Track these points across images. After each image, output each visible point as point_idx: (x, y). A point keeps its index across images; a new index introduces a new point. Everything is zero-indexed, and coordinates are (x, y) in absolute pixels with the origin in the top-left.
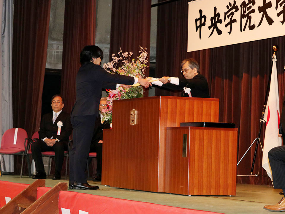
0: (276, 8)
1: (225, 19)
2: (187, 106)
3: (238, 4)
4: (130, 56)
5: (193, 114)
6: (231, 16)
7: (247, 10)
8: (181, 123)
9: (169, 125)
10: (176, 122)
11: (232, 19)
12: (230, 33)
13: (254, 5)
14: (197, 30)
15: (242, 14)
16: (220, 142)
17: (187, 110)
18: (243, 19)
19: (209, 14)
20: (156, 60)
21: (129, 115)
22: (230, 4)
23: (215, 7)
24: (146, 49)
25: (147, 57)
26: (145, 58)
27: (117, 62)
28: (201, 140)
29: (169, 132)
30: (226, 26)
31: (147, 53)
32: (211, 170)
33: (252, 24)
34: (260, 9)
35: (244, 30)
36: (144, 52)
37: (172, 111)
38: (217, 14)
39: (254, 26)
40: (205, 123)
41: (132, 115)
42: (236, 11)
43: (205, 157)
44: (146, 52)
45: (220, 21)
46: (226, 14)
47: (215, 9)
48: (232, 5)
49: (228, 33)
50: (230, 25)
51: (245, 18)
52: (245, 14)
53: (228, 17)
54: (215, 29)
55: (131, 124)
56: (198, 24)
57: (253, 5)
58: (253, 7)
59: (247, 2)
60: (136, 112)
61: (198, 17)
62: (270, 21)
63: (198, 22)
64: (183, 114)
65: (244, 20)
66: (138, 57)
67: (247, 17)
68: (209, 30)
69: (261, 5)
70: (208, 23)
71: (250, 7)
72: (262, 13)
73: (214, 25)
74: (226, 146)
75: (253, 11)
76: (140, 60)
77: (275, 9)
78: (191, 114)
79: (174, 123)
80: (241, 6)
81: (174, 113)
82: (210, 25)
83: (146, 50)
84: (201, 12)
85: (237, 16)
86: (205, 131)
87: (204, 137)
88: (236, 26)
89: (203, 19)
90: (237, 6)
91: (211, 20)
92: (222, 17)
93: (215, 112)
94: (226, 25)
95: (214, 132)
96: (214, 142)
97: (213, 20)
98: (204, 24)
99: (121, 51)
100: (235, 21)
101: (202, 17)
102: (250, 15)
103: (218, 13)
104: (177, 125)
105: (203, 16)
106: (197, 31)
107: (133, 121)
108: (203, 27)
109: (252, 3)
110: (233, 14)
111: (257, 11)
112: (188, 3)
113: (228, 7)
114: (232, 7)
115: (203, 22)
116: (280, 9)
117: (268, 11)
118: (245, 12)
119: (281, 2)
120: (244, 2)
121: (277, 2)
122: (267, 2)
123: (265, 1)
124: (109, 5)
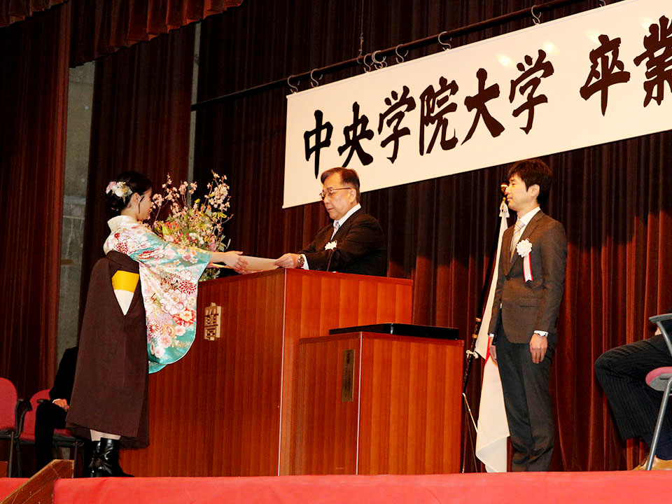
0: (512, 98)
1: (380, 130)
3: (415, 94)
4: (190, 191)
6: (397, 120)
7: (436, 106)
8: (330, 330)
9: (304, 334)
11: (399, 128)
12: (393, 159)
13: (454, 94)
14: (308, 158)
15: (425, 115)
17: (343, 303)
18: (427, 125)
19: (341, 119)
22: (394, 95)
23: (356, 103)
24: (226, 178)
25: (227, 198)
26: (223, 197)
30: (384, 144)
31: (228, 187)
33: (448, 137)
34: (470, 103)
35: (429, 151)
36: (221, 185)
38: (360, 118)
39: (454, 141)
40: (394, 325)
41: (208, 316)
42: (408, 110)
44: (225, 184)
45: (369, 135)
46: (382, 117)
47: (356, 107)
48: (399, 97)
49: (390, 161)
50: (392, 143)
51: (433, 123)
52: (432, 115)
53: (389, 123)
54: (355, 152)
55: (206, 338)
56: (312, 144)
57: (453, 93)
58: (452, 99)
59: (437, 88)
61: (312, 126)
62: (496, 128)
63: (313, 138)
64: (333, 309)
65: (430, 129)
66: (206, 196)
67: (437, 121)
68: (340, 155)
69: (474, 91)
70: (338, 139)
71: (446, 99)
72: (475, 111)
73: (352, 144)
75: (453, 107)
76: (212, 203)
77: (509, 100)
79: (315, 331)
80: (422, 97)
81: (313, 307)
82: (343, 143)
83: (225, 181)
84: (319, 115)
85: (412, 120)
86: (395, 343)
87: (391, 357)
88: (409, 144)
89: (324, 133)
90: (411, 98)
91: (344, 133)
92: (373, 125)
94: (383, 142)
95: (414, 347)
97: (351, 133)
98: (327, 143)
99: (170, 182)
100: (406, 131)
101: (322, 125)
102: (444, 117)
103: (364, 117)
105: (323, 123)
106: (308, 160)
107: (212, 330)
108: (323, 150)
109: (450, 90)
110: (400, 116)
111: (462, 107)
112: (287, 97)
113: (388, 101)
114: (398, 101)
115: (323, 138)
116: (521, 99)
117: (491, 105)
118: (431, 110)
119: (523, 83)
120: (431, 88)
121: (514, 84)
122: (488, 84)
123: (482, 84)
124: (87, 108)
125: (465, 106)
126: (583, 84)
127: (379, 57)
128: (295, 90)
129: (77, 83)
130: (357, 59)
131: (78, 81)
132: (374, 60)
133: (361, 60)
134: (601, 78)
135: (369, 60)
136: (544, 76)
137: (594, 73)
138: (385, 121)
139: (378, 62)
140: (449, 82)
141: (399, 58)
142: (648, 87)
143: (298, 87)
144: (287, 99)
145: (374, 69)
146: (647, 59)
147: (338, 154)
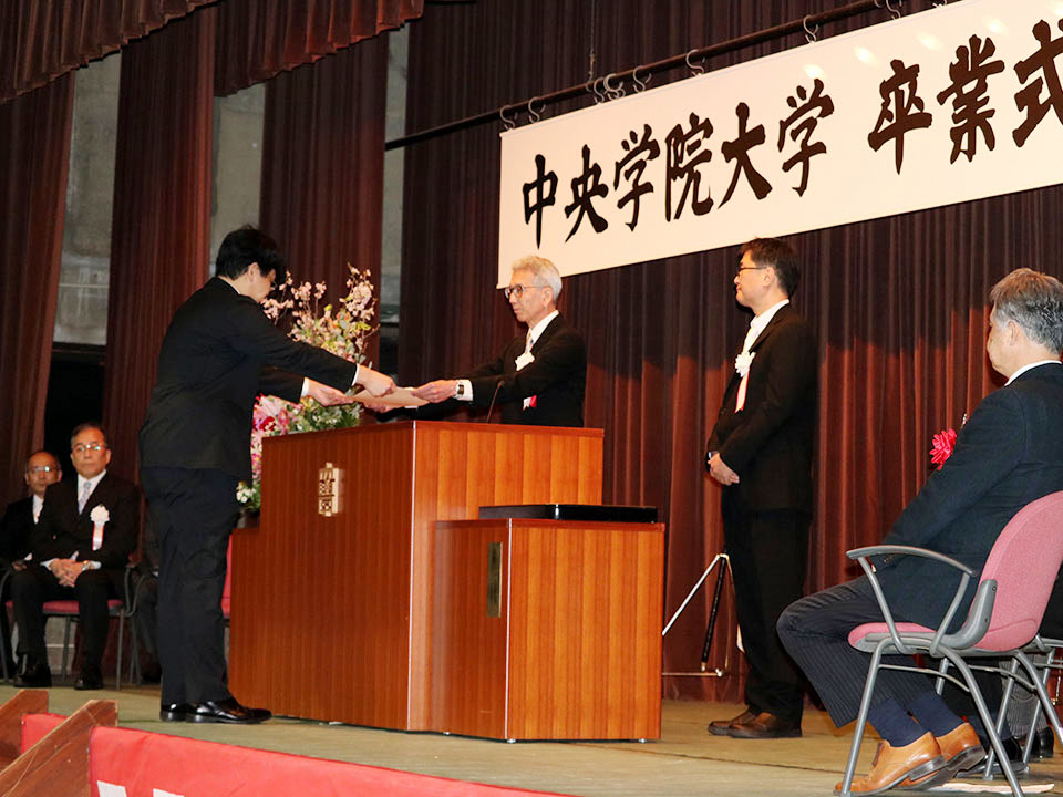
0: (781, 145)
1: (616, 184)
2: (500, 454)
3: (659, 136)
4: (316, 295)
5: (521, 480)
6: (637, 171)
7: (686, 153)
8: (481, 508)
9: (444, 514)
10: (465, 505)
11: (640, 183)
12: (632, 226)
13: (708, 137)
14: (527, 220)
15: (672, 165)
16: (610, 566)
17: (499, 467)
18: (675, 180)
19: (567, 168)
20: (401, 318)
21: (315, 482)
22: (633, 136)
23: (586, 146)
24: (369, 274)
25: (370, 301)
26: (365, 301)
27: (275, 314)
28: (548, 563)
29: (444, 536)
30: (621, 204)
31: (372, 287)
32: (581, 658)
34: (730, 150)
35: (677, 217)
36: (362, 284)
37: (452, 467)
38: (591, 166)
39: (709, 203)
40: (560, 507)
41: (323, 482)
42: (651, 157)
43: (560, 616)
44: (367, 282)
45: (602, 191)
46: (619, 166)
47: (586, 152)
48: (640, 139)
49: (628, 228)
50: (632, 202)
51: (682, 177)
52: (681, 166)
53: (628, 175)
54: (586, 213)
55: (320, 512)
56: (533, 201)
57: (707, 135)
58: (706, 145)
59: (686, 128)
60: (336, 473)
61: (533, 177)
62: (761, 188)
63: (533, 194)
64: (486, 478)
65: (679, 185)
66: (341, 300)
67: (686, 174)
68: (568, 217)
69: (733, 136)
70: (565, 196)
71: (698, 144)
72: (734, 161)
73: (582, 203)
74: (629, 582)
75: (706, 156)
76: (350, 310)
77: (777, 149)
78: (514, 478)
79: (460, 508)
80: (668, 141)
81: (457, 475)
82: (571, 201)
83: (368, 278)
84: (540, 161)
85: (655, 171)
86: (561, 532)
87: (555, 553)
88: (652, 203)
89: (547, 185)
90: (655, 141)
91: (572, 188)
92: (607, 178)
93: (592, 474)
94: (620, 201)
95: (590, 536)
96: (588, 568)
97: (580, 187)
98: (551, 201)
99: (290, 282)
100: (648, 188)
101: (544, 176)
102: (696, 168)
103: (596, 165)
104: (469, 514)
105: (546, 173)
106: (527, 222)
107: (328, 501)
108: (546, 210)
109: (702, 133)
110: (641, 166)
111: (718, 156)
112: (502, 135)
113: (625, 145)
114: (638, 144)
115: (546, 194)
116: (792, 147)
117: (754, 154)
118: (679, 159)
119: (795, 125)
120: (679, 127)
121: (784, 125)
122: (750, 126)
123: (742, 124)
124: (255, 145)
125: (723, 155)
126: (872, 129)
127: (613, 83)
128: (511, 126)
129: (240, 112)
130: (586, 85)
131: (243, 109)
132: (608, 89)
133: (591, 87)
134: (894, 121)
135: (600, 86)
136: (823, 115)
137: (885, 114)
138: (622, 172)
139: (613, 90)
140: (701, 121)
141: (638, 85)
142: (956, 135)
143: (514, 122)
144: (500, 139)
145: (607, 100)
146: (954, 96)
147: (565, 215)
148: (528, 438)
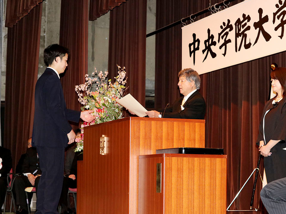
0: (274, 22)
1: (219, 41)
2: (165, 129)
3: (233, 23)
5: (173, 139)
6: (225, 36)
7: (242, 28)
8: (157, 150)
9: (144, 152)
10: (151, 149)
11: (227, 40)
12: (224, 55)
13: (249, 22)
15: (237, 33)
16: (205, 172)
17: (164, 134)
18: (238, 38)
19: (203, 37)
21: (99, 142)
22: (224, 24)
23: (209, 29)
24: (125, 68)
25: (125, 78)
26: (123, 78)
27: (90, 83)
28: (180, 171)
29: (142, 161)
30: (221, 48)
31: (126, 73)
32: (194, 208)
33: (247, 43)
34: (256, 25)
35: (239, 50)
36: (122, 72)
37: (146, 135)
38: (210, 36)
39: (250, 44)
40: (185, 149)
41: (101, 142)
42: (230, 30)
43: (185, 192)
45: (214, 43)
46: (219, 35)
47: (209, 31)
48: (226, 24)
49: (223, 55)
50: (224, 47)
51: (240, 36)
52: (240, 32)
53: (223, 37)
54: (209, 52)
55: (101, 154)
56: (192, 49)
57: (248, 21)
58: (248, 24)
59: (242, 19)
60: (106, 139)
61: (192, 41)
62: (267, 37)
63: (192, 47)
64: (159, 138)
65: (239, 39)
66: (115, 78)
67: (242, 35)
68: (203, 54)
69: (257, 20)
70: (202, 46)
71: (246, 24)
72: (258, 29)
73: (208, 48)
74: (213, 178)
75: (249, 28)
76: (118, 81)
78: (170, 139)
79: (149, 151)
80: (236, 24)
81: (147, 138)
82: (204, 48)
83: (124, 70)
84: (194, 35)
85: (232, 35)
86: (185, 158)
87: (183, 167)
88: (231, 46)
89: (197, 43)
90: (231, 25)
91: (205, 44)
92: (216, 39)
93: (201, 137)
94: (220, 47)
95: (197, 160)
96: (196, 173)
97: (207, 43)
98: (198, 49)
100: (229, 41)
101: (196, 40)
102: (245, 33)
103: (212, 35)
104: (152, 152)
106: (190, 57)
107: (103, 149)
108: (196, 52)
109: (247, 20)
110: (227, 34)
111: (252, 28)
112: (182, 28)
113: (221, 27)
114: (226, 27)
115: (196, 47)
116: (278, 22)
117: (265, 26)
118: (239, 30)
119: (278, 14)
120: (239, 19)
121: (275, 14)
122: (263, 16)
123: (260, 16)
124: (106, 38)
125: (254, 27)
127: (217, 7)
128: (185, 25)
129: (101, 28)
130: (208, 8)
131: (102, 27)
132: (216, 9)
133: (210, 9)
135: (213, 8)
138: (221, 36)
139: (217, 9)
140: (247, 16)
141: (225, 6)
143: (186, 23)
145: (215, 12)
147: (202, 53)
148: (175, 123)
